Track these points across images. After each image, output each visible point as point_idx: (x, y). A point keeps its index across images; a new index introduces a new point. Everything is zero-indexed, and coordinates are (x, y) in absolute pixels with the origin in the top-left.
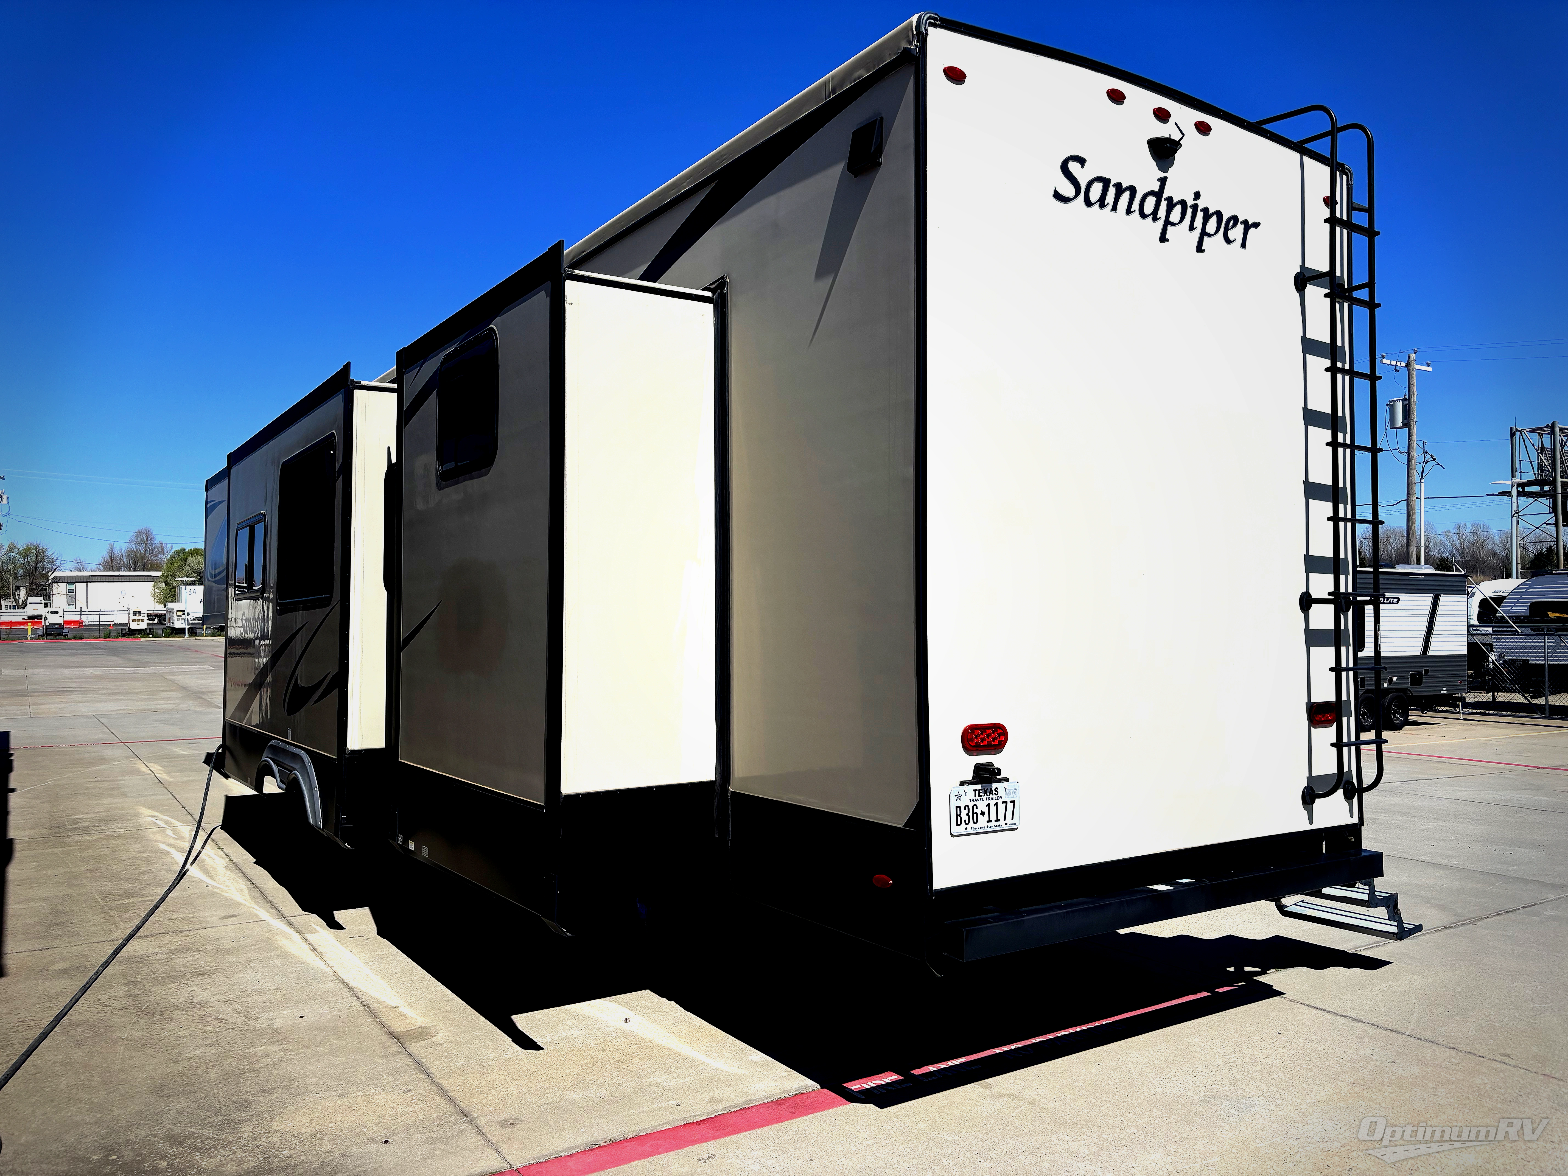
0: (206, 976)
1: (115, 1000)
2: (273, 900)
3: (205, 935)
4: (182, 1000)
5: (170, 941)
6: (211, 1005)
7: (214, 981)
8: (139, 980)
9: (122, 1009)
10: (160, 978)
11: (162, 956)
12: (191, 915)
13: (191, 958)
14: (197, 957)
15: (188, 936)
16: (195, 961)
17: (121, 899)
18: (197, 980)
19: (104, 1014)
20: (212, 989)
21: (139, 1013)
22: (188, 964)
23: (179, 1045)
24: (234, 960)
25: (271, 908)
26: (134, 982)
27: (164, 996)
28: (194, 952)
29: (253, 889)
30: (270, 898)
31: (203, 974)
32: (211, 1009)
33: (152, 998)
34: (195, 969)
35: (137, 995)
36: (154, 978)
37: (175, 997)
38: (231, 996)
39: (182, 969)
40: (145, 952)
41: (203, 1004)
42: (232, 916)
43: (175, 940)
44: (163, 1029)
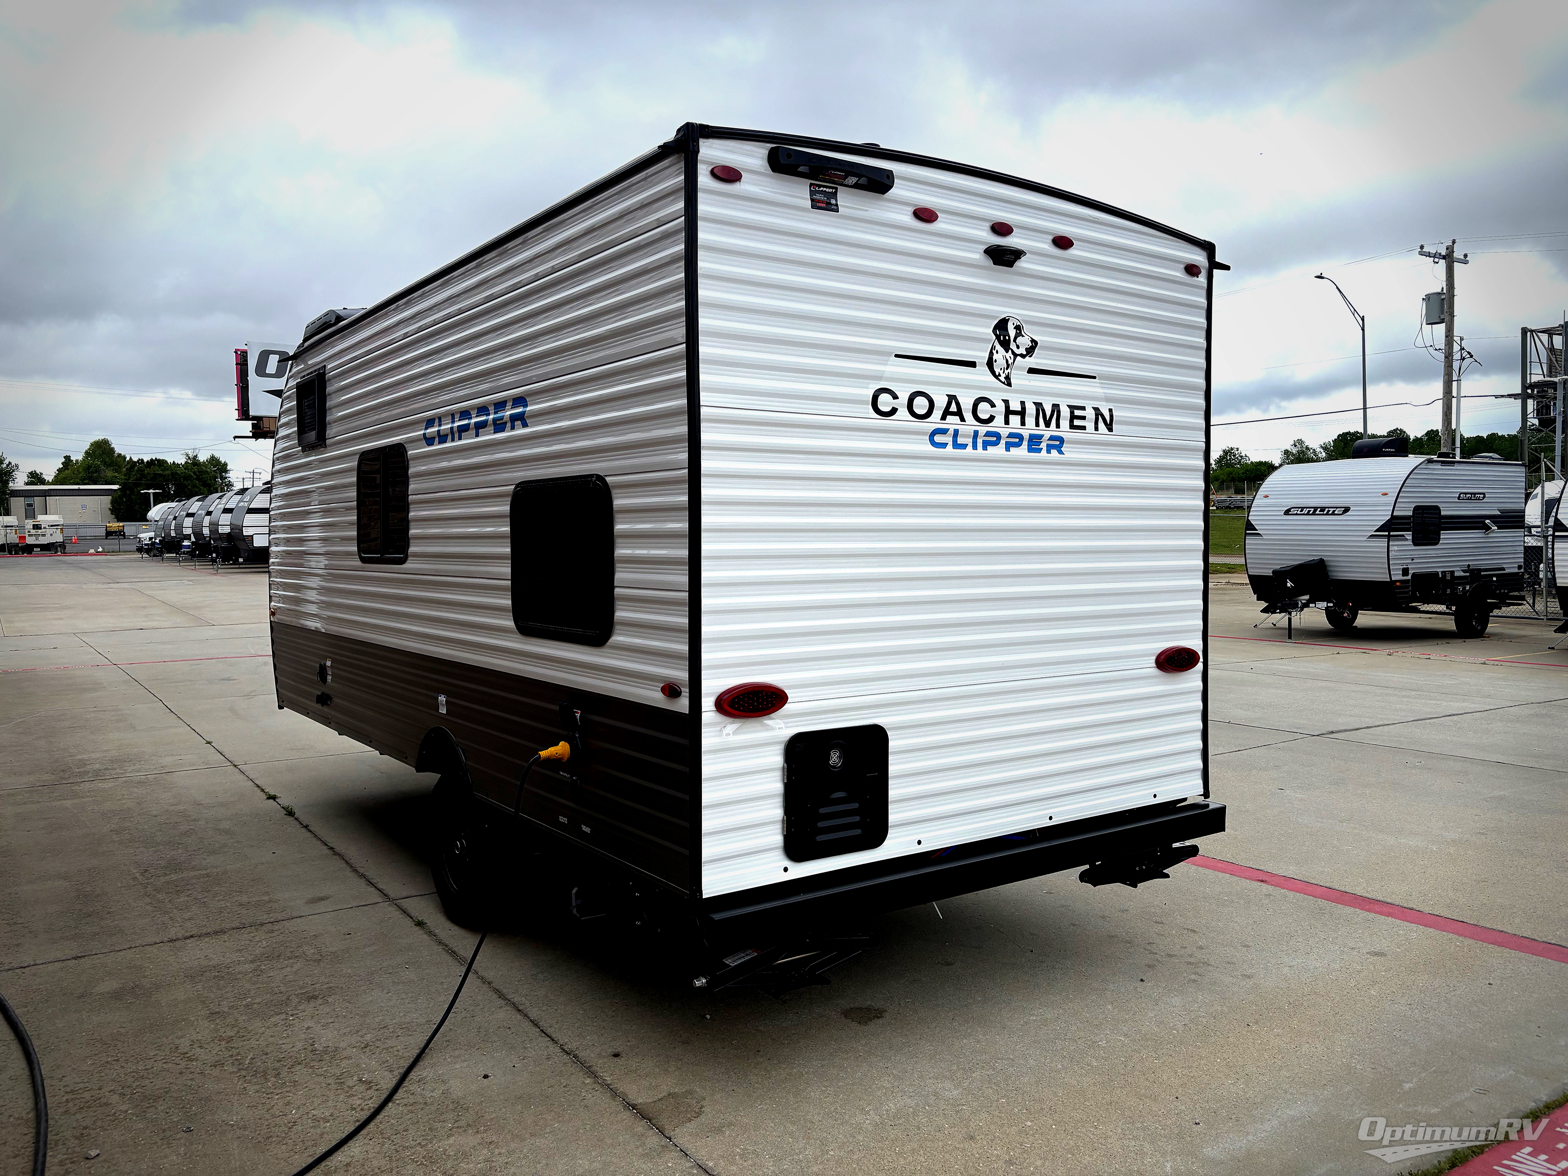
0: (320, 1001)
1: (201, 1047)
2: (366, 873)
3: (295, 929)
4: (299, 1045)
5: (250, 940)
6: (345, 1054)
7: (334, 1010)
8: (226, 1010)
9: (215, 1066)
10: (255, 1006)
11: (248, 967)
12: (266, 898)
13: (288, 969)
14: (296, 967)
15: (273, 931)
16: (296, 973)
17: (166, 874)
18: (309, 1008)
19: (191, 1076)
20: (336, 1025)
21: (243, 1073)
24: (349, 971)
25: (368, 885)
26: (219, 1013)
27: (271, 1039)
28: (289, 958)
29: (335, 857)
30: (362, 871)
31: (315, 997)
33: (253, 1043)
34: (301, 988)
35: (230, 1039)
36: (247, 1006)
37: (288, 1040)
38: (368, 1037)
39: (283, 989)
40: (222, 959)
41: (332, 1053)
42: (322, 899)
43: (257, 939)
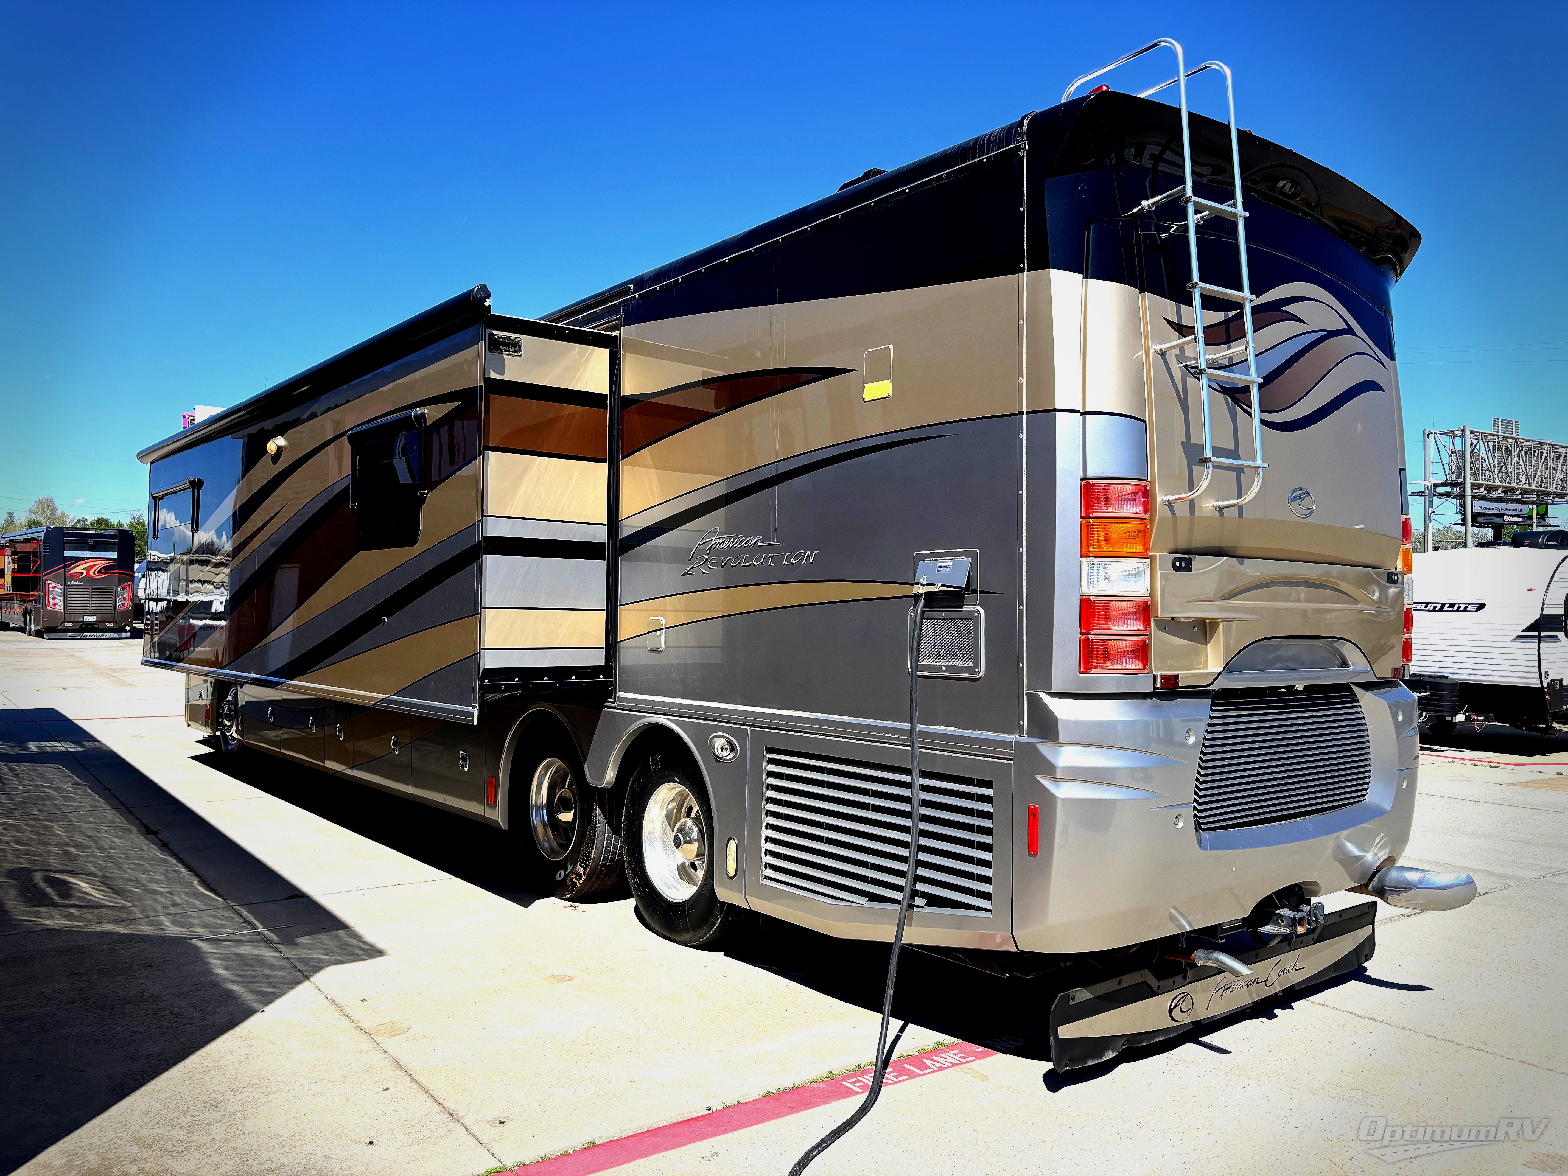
22: (134, 955)
23: (135, 1041)
32: (165, 1002)
44: (116, 1024)
